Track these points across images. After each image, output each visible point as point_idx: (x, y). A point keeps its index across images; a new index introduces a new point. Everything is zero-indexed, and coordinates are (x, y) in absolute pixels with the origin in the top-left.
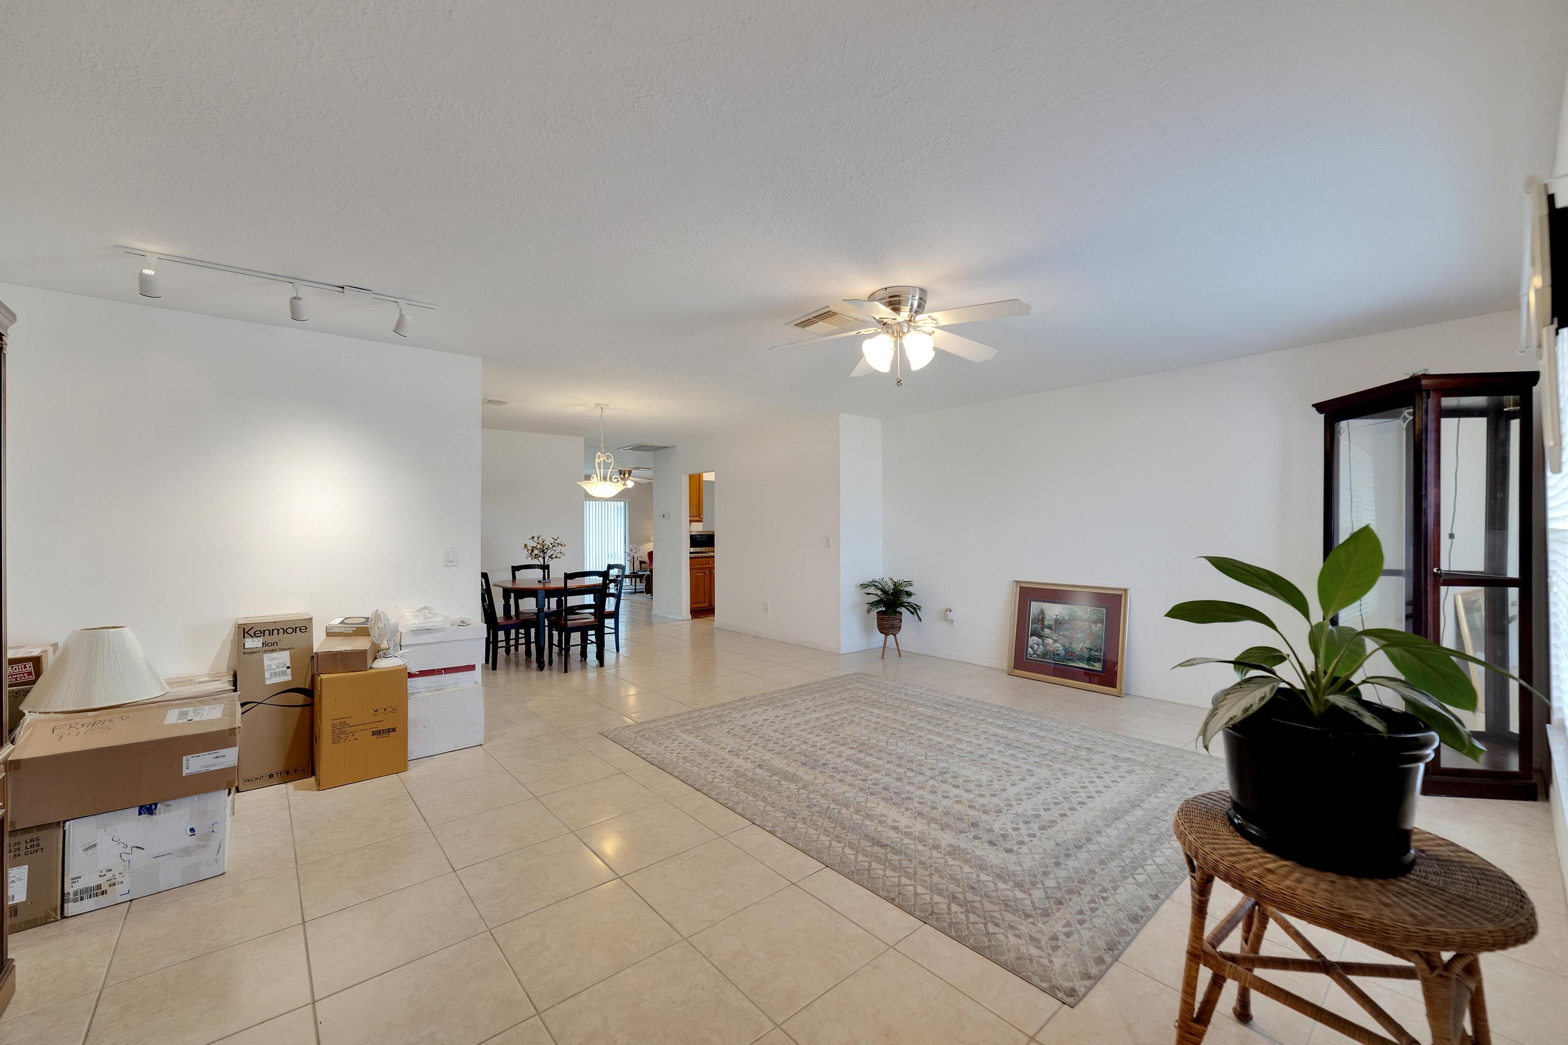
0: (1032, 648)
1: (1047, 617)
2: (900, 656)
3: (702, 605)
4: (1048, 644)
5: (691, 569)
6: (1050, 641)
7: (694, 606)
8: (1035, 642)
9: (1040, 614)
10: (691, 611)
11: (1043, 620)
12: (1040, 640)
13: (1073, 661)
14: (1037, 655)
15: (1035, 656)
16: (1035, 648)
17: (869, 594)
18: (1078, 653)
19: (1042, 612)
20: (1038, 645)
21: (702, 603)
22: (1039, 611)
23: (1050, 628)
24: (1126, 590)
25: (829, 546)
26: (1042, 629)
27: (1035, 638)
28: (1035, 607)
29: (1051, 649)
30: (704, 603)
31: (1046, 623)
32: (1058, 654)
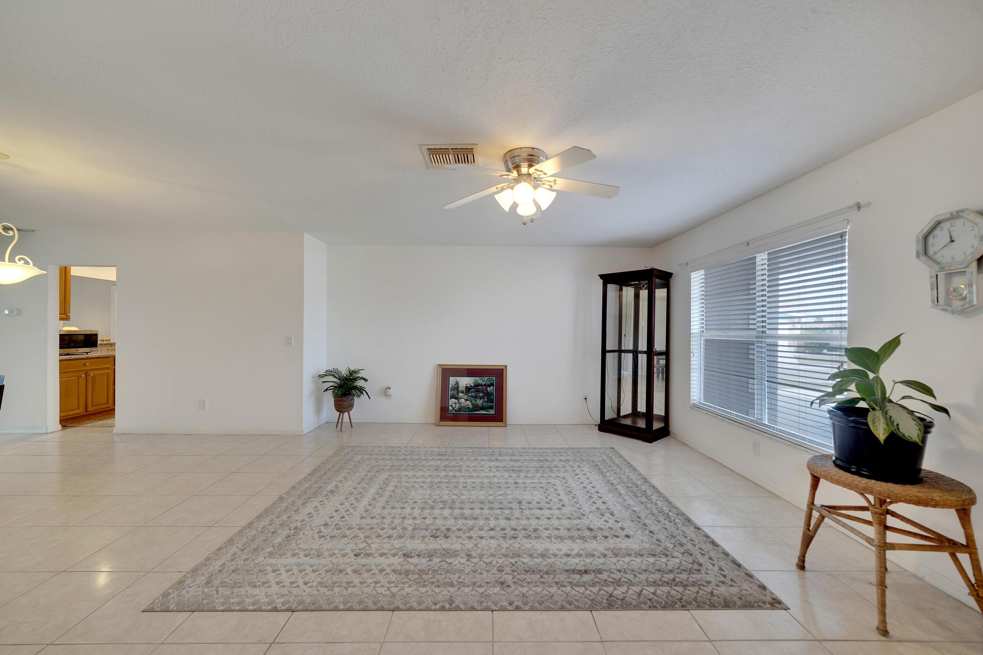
0: (451, 406)
1: (460, 386)
2: (352, 427)
3: (77, 411)
4: (462, 403)
5: (60, 373)
6: (463, 400)
7: (64, 414)
8: (453, 402)
9: (455, 385)
10: (60, 420)
11: (458, 387)
12: (457, 401)
13: (478, 410)
14: (455, 410)
15: (454, 411)
16: (453, 406)
17: (325, 382)
18: (480, 405)
19: (457, 383)
20: (455, 404)
21: (76, 409)
22: (455, 383)
23: (462, 392)
24: (506, 366)
25: (290, 344)
26: (458, 394)
27: (453, 400)
28: (452, 380)
29: (463, 405)
30: (78, 408)
31: (460, 389)
32: (468, 408)
